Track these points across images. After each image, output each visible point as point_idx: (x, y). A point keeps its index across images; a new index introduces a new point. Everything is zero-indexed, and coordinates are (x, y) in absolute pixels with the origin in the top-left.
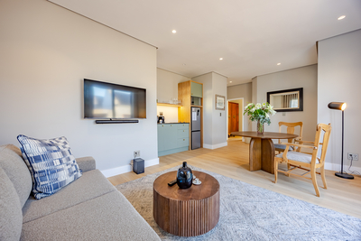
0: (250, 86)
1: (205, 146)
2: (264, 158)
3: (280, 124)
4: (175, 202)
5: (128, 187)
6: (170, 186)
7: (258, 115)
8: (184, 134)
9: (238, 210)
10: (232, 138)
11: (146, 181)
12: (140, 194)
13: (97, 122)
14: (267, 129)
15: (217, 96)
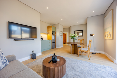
0: (69, 29)
1: (56, 47)
2: (75, 50)
3: (79, 40)
4: (52, 68)
5: (30, 65)
6: (49, 62)
7: (73, 37)
8: (50, 44)
9: (70, 67)
10: (64, 45)
11: (38, 61)
12: (36, 67)
13: (15, 40)
14: (76, 41)
15: (60, 31)
